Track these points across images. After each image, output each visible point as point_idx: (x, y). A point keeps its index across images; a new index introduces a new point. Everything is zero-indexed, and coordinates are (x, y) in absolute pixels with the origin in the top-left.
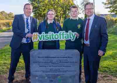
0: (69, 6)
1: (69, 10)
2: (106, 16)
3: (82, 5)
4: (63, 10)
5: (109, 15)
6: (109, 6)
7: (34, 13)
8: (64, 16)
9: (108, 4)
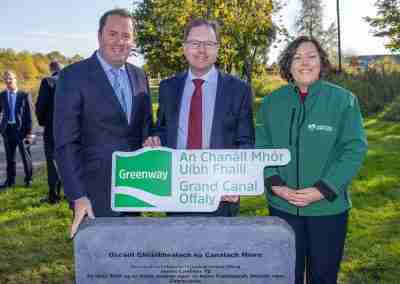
0: (255, 30)
1: (255, 43)
2: (378, 62)
3: (300, 27)
4: (236, 45)
5: (386, 60)
6: (387, 30)
7: (146, 57)
8: (241, 63)
9: (385, 21)
